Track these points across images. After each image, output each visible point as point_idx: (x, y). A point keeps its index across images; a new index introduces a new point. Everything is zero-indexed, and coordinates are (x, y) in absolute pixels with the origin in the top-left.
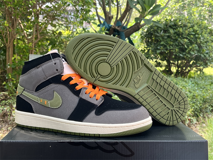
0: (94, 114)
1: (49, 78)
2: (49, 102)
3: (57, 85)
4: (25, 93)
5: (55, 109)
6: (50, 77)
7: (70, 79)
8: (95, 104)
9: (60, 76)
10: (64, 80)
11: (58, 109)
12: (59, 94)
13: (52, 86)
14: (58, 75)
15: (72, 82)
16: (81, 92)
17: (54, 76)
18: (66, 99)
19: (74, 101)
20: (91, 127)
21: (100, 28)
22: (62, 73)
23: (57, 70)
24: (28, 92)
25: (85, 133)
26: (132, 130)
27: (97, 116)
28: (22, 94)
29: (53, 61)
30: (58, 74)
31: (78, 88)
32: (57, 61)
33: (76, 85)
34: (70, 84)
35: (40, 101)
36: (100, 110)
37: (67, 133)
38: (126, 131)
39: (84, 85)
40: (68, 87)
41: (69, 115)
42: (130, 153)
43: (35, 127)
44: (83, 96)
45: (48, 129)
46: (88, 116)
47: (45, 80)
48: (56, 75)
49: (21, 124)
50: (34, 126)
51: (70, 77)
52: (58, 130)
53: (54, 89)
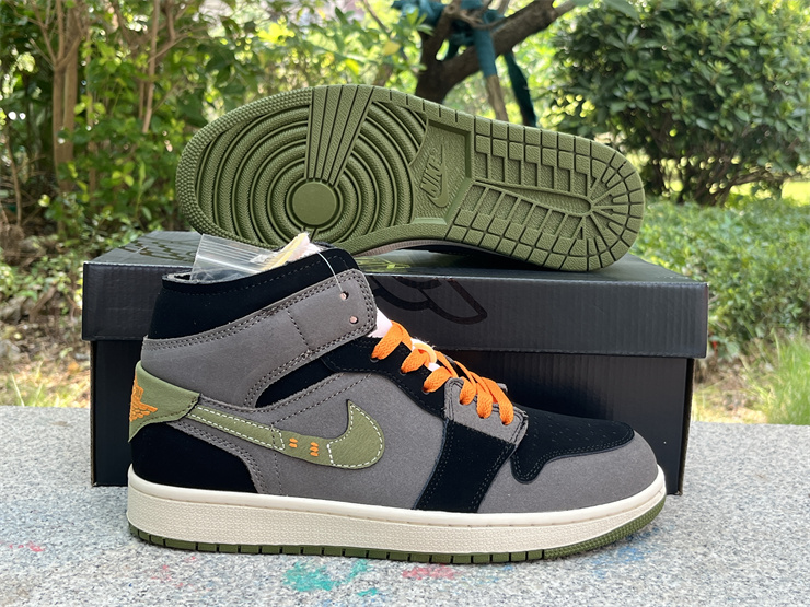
1: (322, 352)
2: (328, 446)
6: (328, 349)
7: (401, 350)
8: (504, 442)
9: (370, 342)
10: (384, 357)
12: (368, 413)
13: (337, 383)
14: (359, 338)
15: (410, 364)
16: (446, 397)
17: (342, 342)
18: (398, 430)
21: (399, 14)
22: (371, 331)
23: (354, 321)
30: (357, 336)
31: (433, 382)
33: (424, 372)
34: (402, 371)
40: (397, 384)
41: (420, 491)
48: (352, 338)
51: (401, 344)
53: (346, 395)
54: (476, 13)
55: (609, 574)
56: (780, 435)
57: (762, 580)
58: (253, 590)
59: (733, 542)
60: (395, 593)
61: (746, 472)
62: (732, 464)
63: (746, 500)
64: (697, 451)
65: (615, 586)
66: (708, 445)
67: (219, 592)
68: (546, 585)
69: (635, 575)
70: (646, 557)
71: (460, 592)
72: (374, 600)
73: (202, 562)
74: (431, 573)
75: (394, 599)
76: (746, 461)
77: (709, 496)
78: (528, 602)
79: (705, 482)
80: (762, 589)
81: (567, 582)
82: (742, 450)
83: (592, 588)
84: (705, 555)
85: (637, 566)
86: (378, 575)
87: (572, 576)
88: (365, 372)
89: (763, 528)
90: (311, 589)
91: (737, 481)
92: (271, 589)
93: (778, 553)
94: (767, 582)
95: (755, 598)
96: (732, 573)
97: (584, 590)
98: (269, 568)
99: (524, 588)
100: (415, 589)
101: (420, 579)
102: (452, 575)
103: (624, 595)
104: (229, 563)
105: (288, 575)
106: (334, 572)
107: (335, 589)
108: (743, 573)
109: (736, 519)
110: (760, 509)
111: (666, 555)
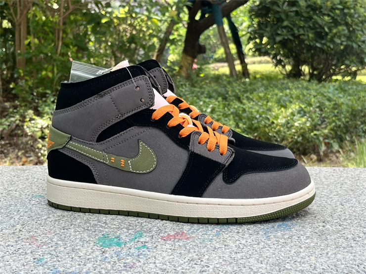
0: (222, 181)
1: (126, 116)
2: (129, 162)
3: (144, 129)
5: (142, 175)
7: (168, 116)
8: (220, 163)
9: (150, 111)
10: (157, 119)
11: (151, 174)
12: (149, 146)
13: (134, 131)
14: (145, 110)
15: (172, 123)
16: (191, 140)
17: (136, 111)
18: (164, 155)
19: (179, 159)
20: (221, 206)
22: (152, 105)
23: (142, 100)
26: (291, 207)
27: (228, 185)
29: (134, 82)
30: (144, 108)
31: (184, 132)
33: (180, 127)
34: (168, 126)
35: (110, 159)
36: (232, 173)
40: (165, 132)
47: (119, 120)
48: (141, 109)
50: (97, 208)
51: (168, 113)
53: (138, 137)
55: (272, 236)
56: (361, 172)
57: (355, 238)
58: (79, 247)
59: (339, 220)
60: (156, 247)
61: (344, 189)
62: (337, 185)
63: (345, 201)
64: (319, 179)
65: (275, 242)
66: (324, 177)
67: (60, 248)
68: (238, 242)
69: (286, 237)
70: (292, 228)
71: (191, 246)
72: (144, 251)
73: (54, 234)
74: (177, 237)
75: (154, 251)
76: (344, 184)
77: (326, 199)
78: (227, 250)
79: (323, 193)
80: (355, 242)
81: (249, 241)
82: (342, 179)
83: (263, 243)
84: (324, 226)
85: (287, 232)
86: (148, 239)
87: (252, 238)
88: (148, 126)
89: (354, 214)
90: (110, 246)
91: (340, 192)
92: (88, 247)
93: (363, 225)
94: (358, 239)
95: (351, 247)
96: (338, 235)
97: (258, 244)
98: (89, 237)
99: (226, 243)
100: (167, 245)
101: (170, 240)
102: (188, 238)
103: (280, 246)
104: (68, 235)
105: (99, 240)
106: (124, 238)
107: (123, 246)
108: (344, 235)
109: (340, 209)
110: (352, 205)
111: (303, 227)
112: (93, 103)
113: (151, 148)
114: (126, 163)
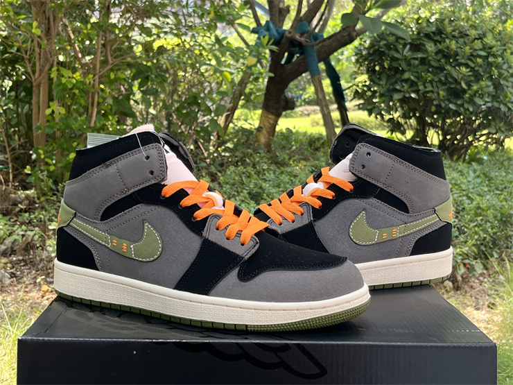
0: (236, 277)
1: (133, 190)
2: (132, 246)
3: (152, 207)
4: (78, 224)
5: (145, 264)
6: (136, 189)
7: (182, 194)
8: (238, 255)
9: (159, 187)
10: (168, 196)
11: (154, 262)
12: (155, 229)
13: (141, 209)
14: (155, 184)
15: (186, 202)
16: (207, 224)
17: (144, 185)
18: (172, 241)
19: (191, 245)
20: (229, 308)
22: (163, 180)
23: (152, 173)
24: (84, 222)
25: (213, 321)
26: (321, 317)
27: (243, 283)
28: (71, 224)
29: (143, 152)
30: (153, 182)
31: (199, 215)
32: (152, 151)
33: (196, 207)
34: (181, 206)
35: (112, 242)
36: (250, 268)
37: (172, 320)
38: (308, 320)
39: (214, 208)
40: (176, 213)
41: (179, 279)
42: (317, 371)
43: (101, 303)
44: (212, 235)
45: (130, 307)
46: (222, 283)
47: (124, 196)
48: (150, 183)
49: (68, 294)
50: (98, 300)
51: (182, 189)
52: (151, 312)
53: (144, 217)
54: (305, 35)
88: (157, 204)
112: (98, 174)
113: (157, 231)
114: (129, 248)
